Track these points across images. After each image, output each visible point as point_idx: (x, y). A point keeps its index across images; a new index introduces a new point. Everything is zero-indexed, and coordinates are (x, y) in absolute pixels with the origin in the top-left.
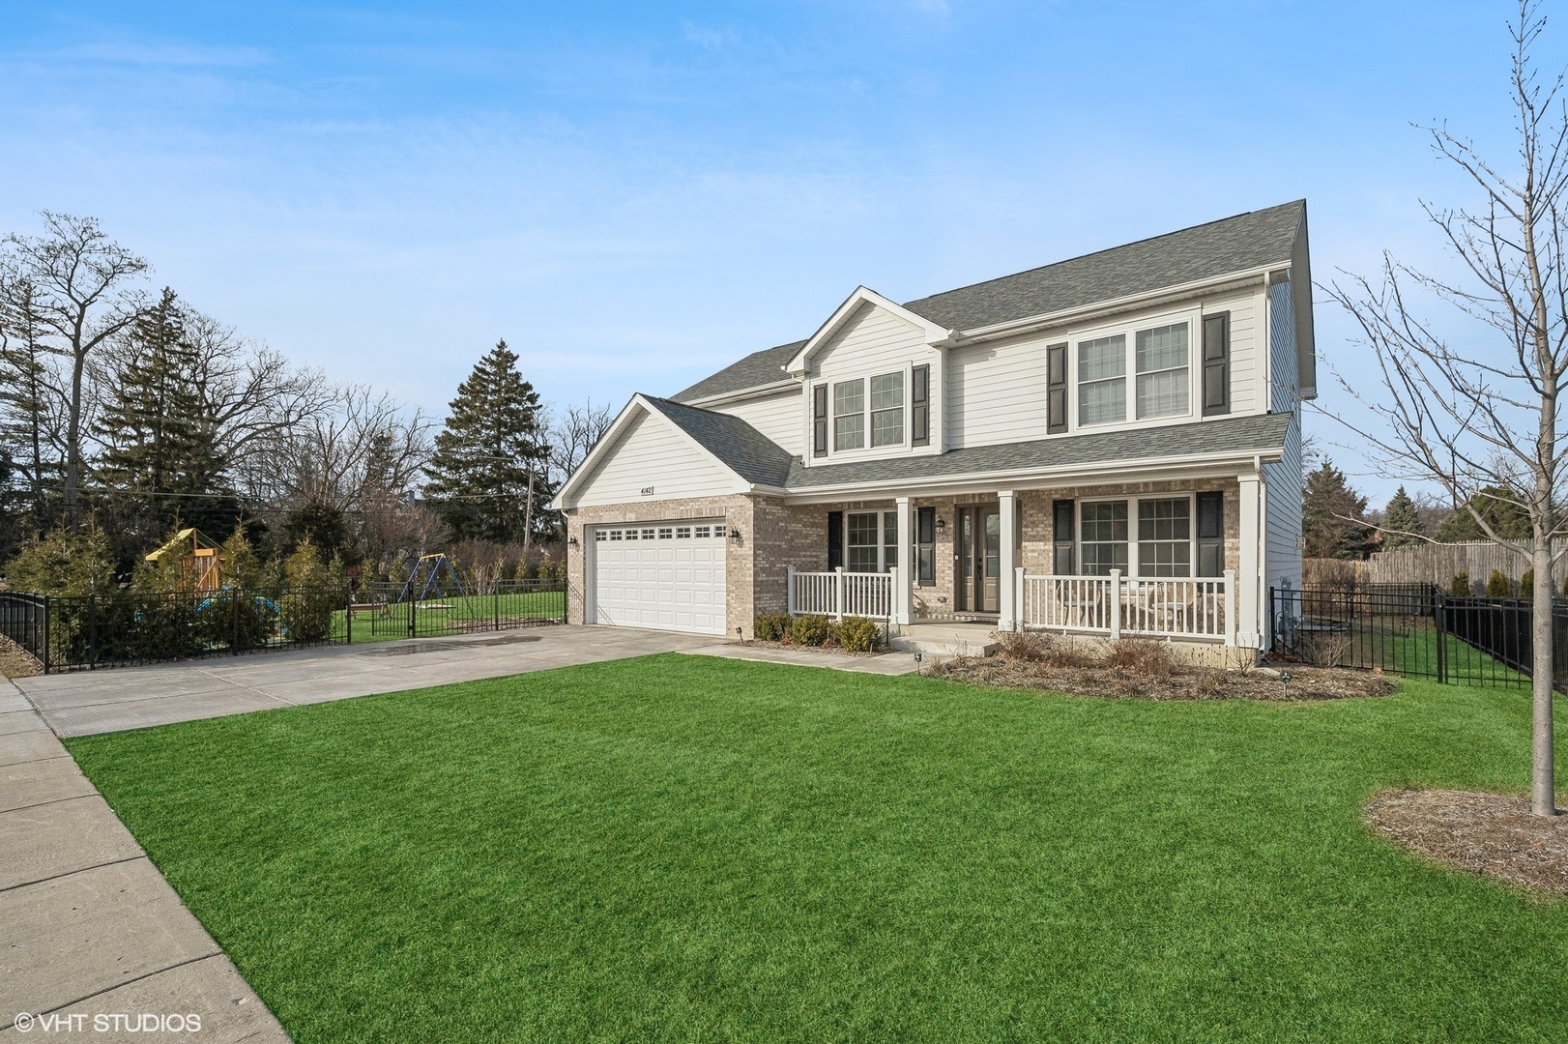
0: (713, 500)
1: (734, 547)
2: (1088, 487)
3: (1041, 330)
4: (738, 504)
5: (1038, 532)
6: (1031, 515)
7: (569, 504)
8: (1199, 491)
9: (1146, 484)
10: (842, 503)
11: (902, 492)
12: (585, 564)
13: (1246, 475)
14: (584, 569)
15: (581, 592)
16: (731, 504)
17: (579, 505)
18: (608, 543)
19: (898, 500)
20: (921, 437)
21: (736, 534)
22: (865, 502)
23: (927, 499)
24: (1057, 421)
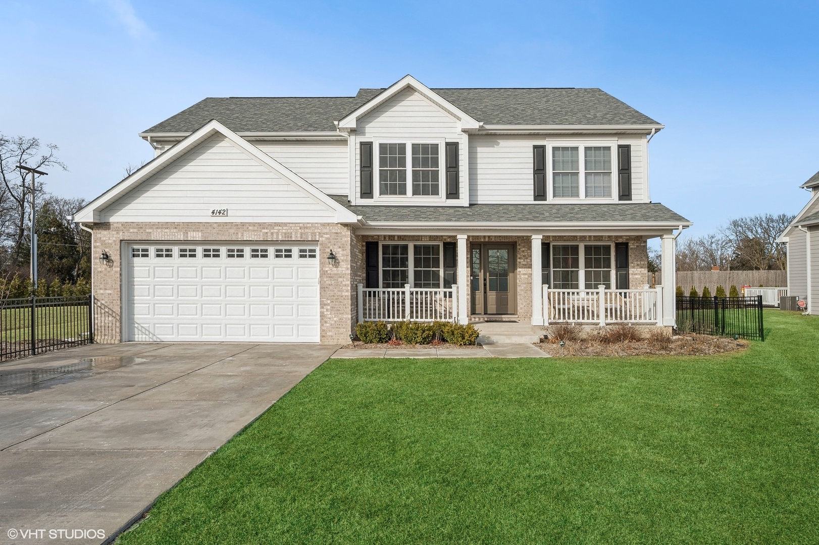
0: (304, 226)
1: (329, 268)
2: (558, 236)
3: (530, 135)
4: (333, 231)
5: (527, 262)
6: (523, 251)
7: (97, 217)
8: (617, 242)
9: (590, 237)
10: (378, 236)
11: (462, 231)
12: (121, 281)
13: (668, 235)
14: (121, 286)
15: (117, 309)
16: (325, 231)
17: (113, 219)
18: (152, 260)
19: (458, 237)
20: (453, 193)
21: (332, 257)
22: (430, 236)
23: (450, 237)
24: (540, 194)
